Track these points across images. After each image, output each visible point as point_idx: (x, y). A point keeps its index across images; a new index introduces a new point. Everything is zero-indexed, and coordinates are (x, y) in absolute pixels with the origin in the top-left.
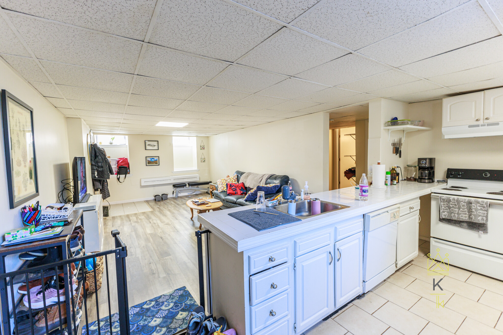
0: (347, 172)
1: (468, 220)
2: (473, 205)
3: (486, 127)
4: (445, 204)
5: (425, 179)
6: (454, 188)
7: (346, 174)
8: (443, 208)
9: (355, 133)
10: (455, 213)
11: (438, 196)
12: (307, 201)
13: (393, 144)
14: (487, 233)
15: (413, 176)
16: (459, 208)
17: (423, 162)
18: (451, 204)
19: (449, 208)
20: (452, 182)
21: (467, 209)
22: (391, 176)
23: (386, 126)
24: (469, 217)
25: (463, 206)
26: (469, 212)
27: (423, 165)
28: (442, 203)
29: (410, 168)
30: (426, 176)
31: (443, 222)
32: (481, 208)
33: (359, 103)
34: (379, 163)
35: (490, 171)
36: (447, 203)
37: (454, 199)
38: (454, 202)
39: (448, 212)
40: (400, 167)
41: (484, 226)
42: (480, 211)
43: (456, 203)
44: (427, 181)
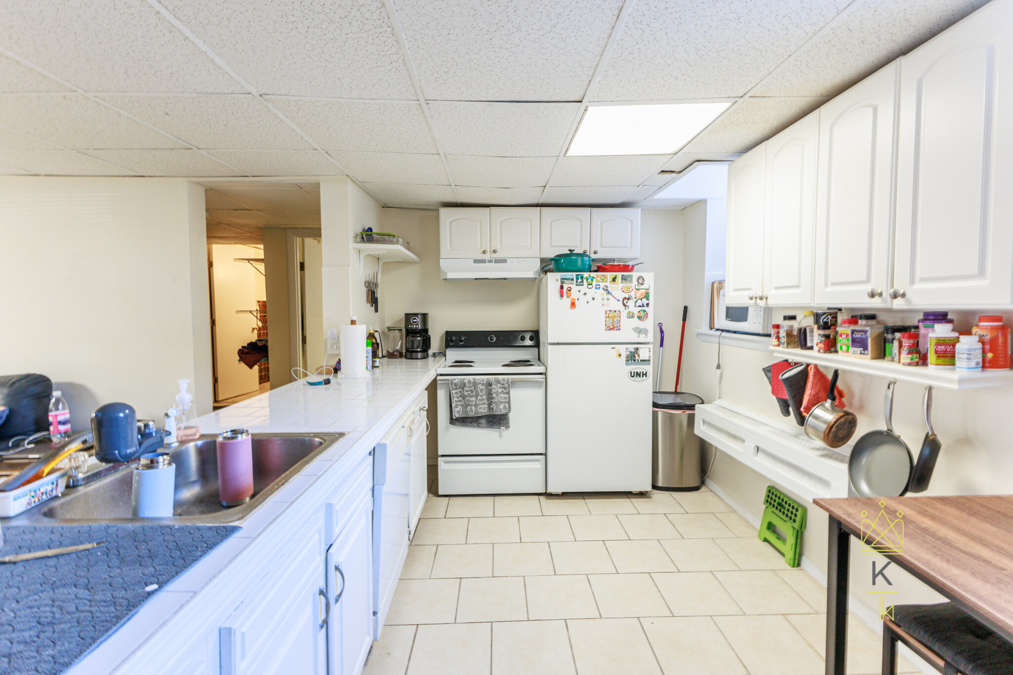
0: (246, 350)
1: (488, 413)
2: (493, 386)
3: (493, 264)
4: (457, 393)
5: (417, 352)
6: (459, 363)
7: (243, 356)
8: (456, 399)
9: (263, 257)
10: (471, 406)
11: (448, 380)
12: (196, 446)
13: (367, 284)
14: (509, 427)
15: (398, 348)
16: (477, 396)
17: (414, 321)
18: (466, 391)
19: (464, 397)
20: (454, 354)
21: (486, 396)
22: (372, 349)
23: (358, 243)
24: (490, 408)
25: (482, 390)
26: (488, 400)
27: (415, 326)
28: (454, 391)
29: (392, 333)
30: (418, 347)
31: (455, 425)
32: (502, 391)
33: (296, 178)
34: (353, 322)
35: (498, 333)
36: (460, 390)
37: (469, 382)
38: (470, 387)
39: (462, 406)
40: (378, 332)
41: (505, 418)
42: (502, 395)
43: (473, 388)
44: (419, 355)
